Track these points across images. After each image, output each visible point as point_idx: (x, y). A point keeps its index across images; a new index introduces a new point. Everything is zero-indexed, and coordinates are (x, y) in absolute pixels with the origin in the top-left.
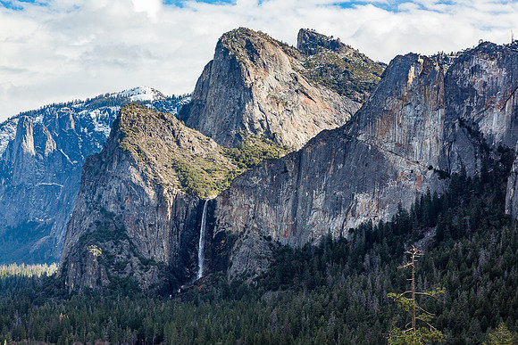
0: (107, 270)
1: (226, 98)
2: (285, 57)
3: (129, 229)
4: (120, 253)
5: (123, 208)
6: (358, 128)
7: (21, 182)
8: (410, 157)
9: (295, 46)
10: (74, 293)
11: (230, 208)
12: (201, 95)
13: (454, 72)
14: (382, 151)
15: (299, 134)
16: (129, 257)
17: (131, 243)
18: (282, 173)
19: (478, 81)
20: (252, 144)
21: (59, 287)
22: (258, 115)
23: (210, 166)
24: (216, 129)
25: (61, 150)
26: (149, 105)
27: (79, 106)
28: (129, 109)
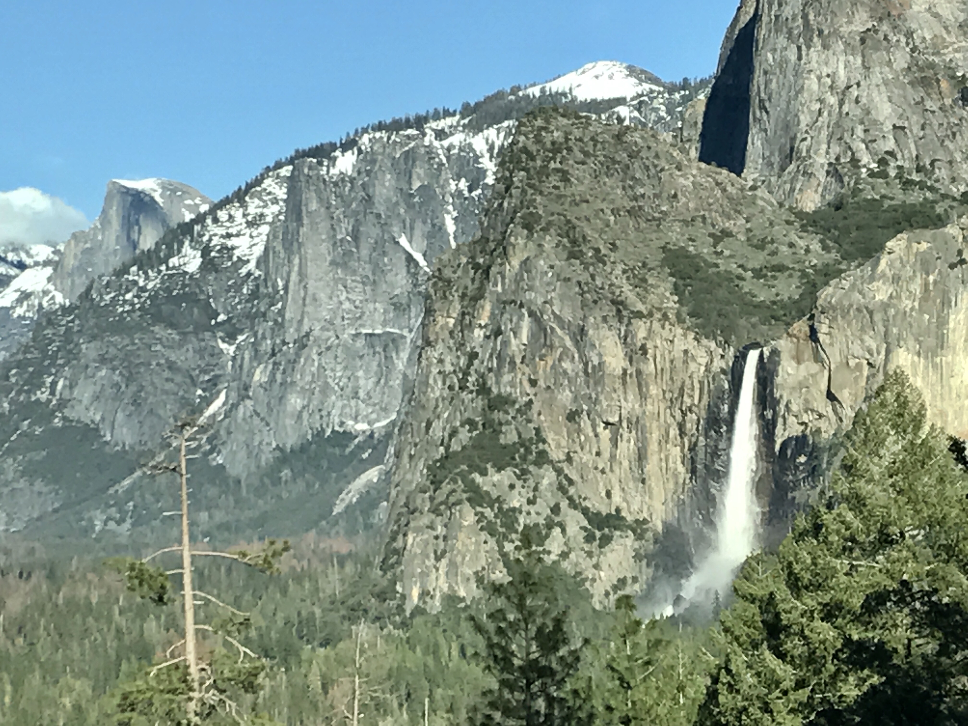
0: (501, 547)
1: (796, 74)
3: (550, 437)
4: (531, 502)
5: (533, 383)
7: (306, 328)
10: (418, 611)
16: (556, 509)
17: (559, 472)
18: (952, 266)
21: (382, 597)
24: (776, 159)
25: (403, 241)
26: (623, 111)
27: (444, 124)
28: (539, 122)
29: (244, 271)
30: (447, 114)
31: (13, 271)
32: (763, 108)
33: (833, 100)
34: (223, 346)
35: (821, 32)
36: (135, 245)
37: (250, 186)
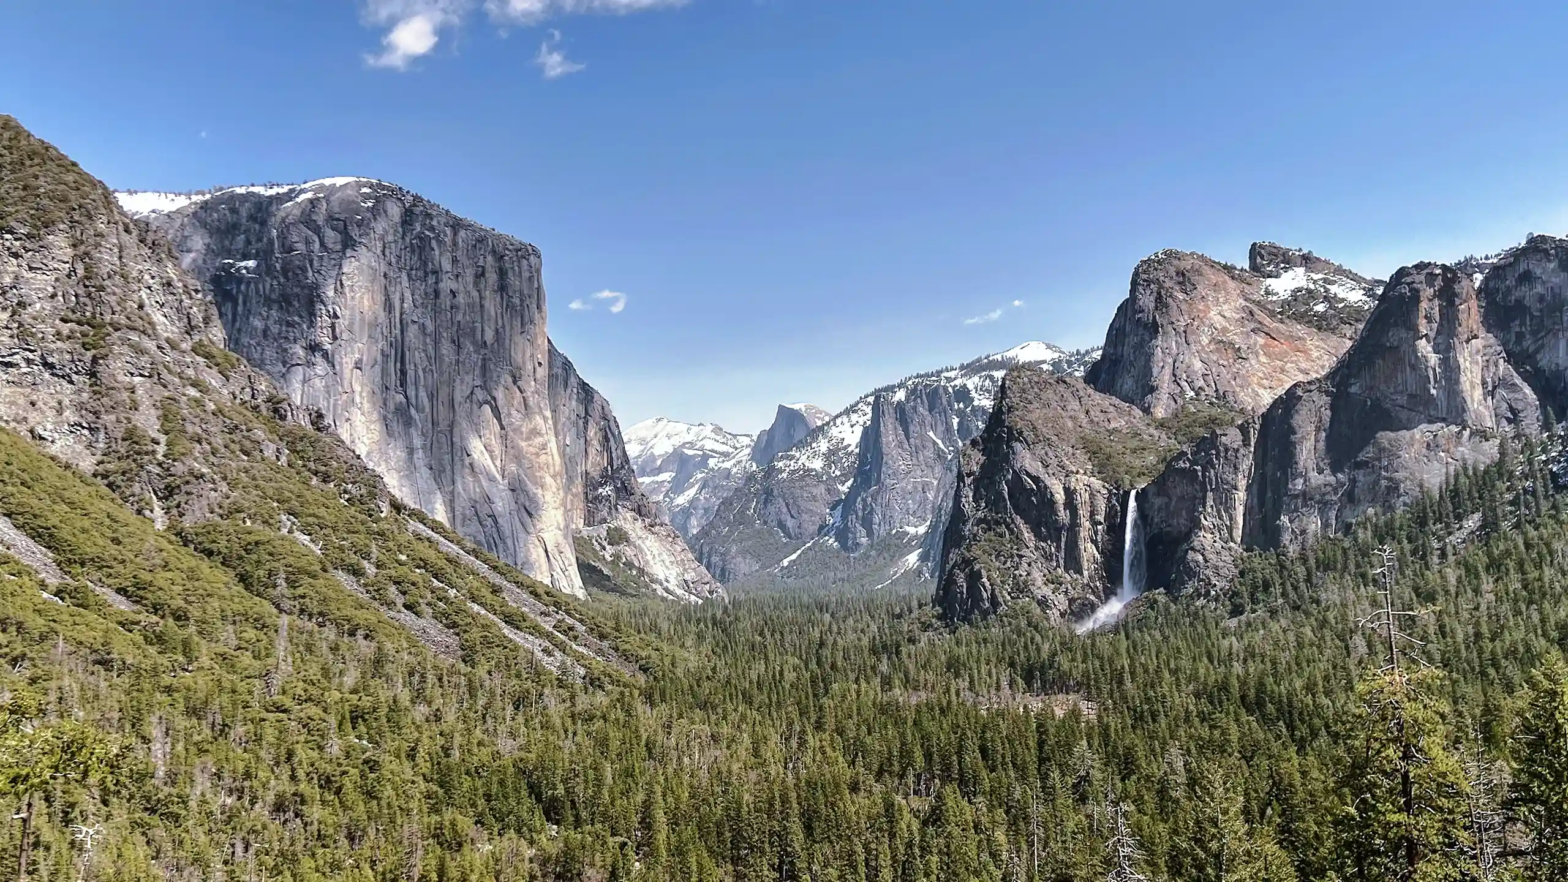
1: (1149, 348)
2: (1231, 284)
6: (1349, 376)
7: (882, 479)
8: (1432, 413)
9: (1247, 267)
11: (1166, 500)
12: (1115, 348)
13: (1491, 284)
14: (1388, 406)
15: (1261, 391)
16: (1028, 574)
19: (1529, 294)
20: (1193, 409)
22: (1198, 365)
23: (1134, 443)
25: (931, 434)
26: (1045, 367)
27: (952, 374)
28: (1015, 374)
29: (850, 449)
30: (952, 369)
31: (731, 450)
32: (1132, 364)
33: (1171, 361)
34: (840, 487)
35: (1162, 326)
36: (792, 437)
37: (852, 407)
